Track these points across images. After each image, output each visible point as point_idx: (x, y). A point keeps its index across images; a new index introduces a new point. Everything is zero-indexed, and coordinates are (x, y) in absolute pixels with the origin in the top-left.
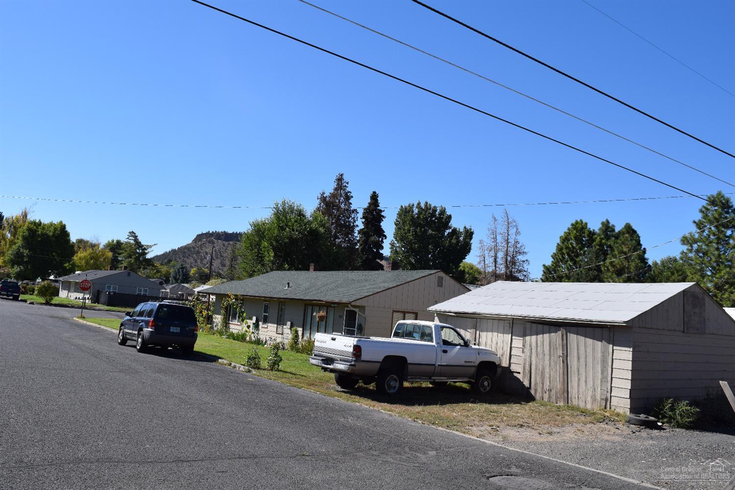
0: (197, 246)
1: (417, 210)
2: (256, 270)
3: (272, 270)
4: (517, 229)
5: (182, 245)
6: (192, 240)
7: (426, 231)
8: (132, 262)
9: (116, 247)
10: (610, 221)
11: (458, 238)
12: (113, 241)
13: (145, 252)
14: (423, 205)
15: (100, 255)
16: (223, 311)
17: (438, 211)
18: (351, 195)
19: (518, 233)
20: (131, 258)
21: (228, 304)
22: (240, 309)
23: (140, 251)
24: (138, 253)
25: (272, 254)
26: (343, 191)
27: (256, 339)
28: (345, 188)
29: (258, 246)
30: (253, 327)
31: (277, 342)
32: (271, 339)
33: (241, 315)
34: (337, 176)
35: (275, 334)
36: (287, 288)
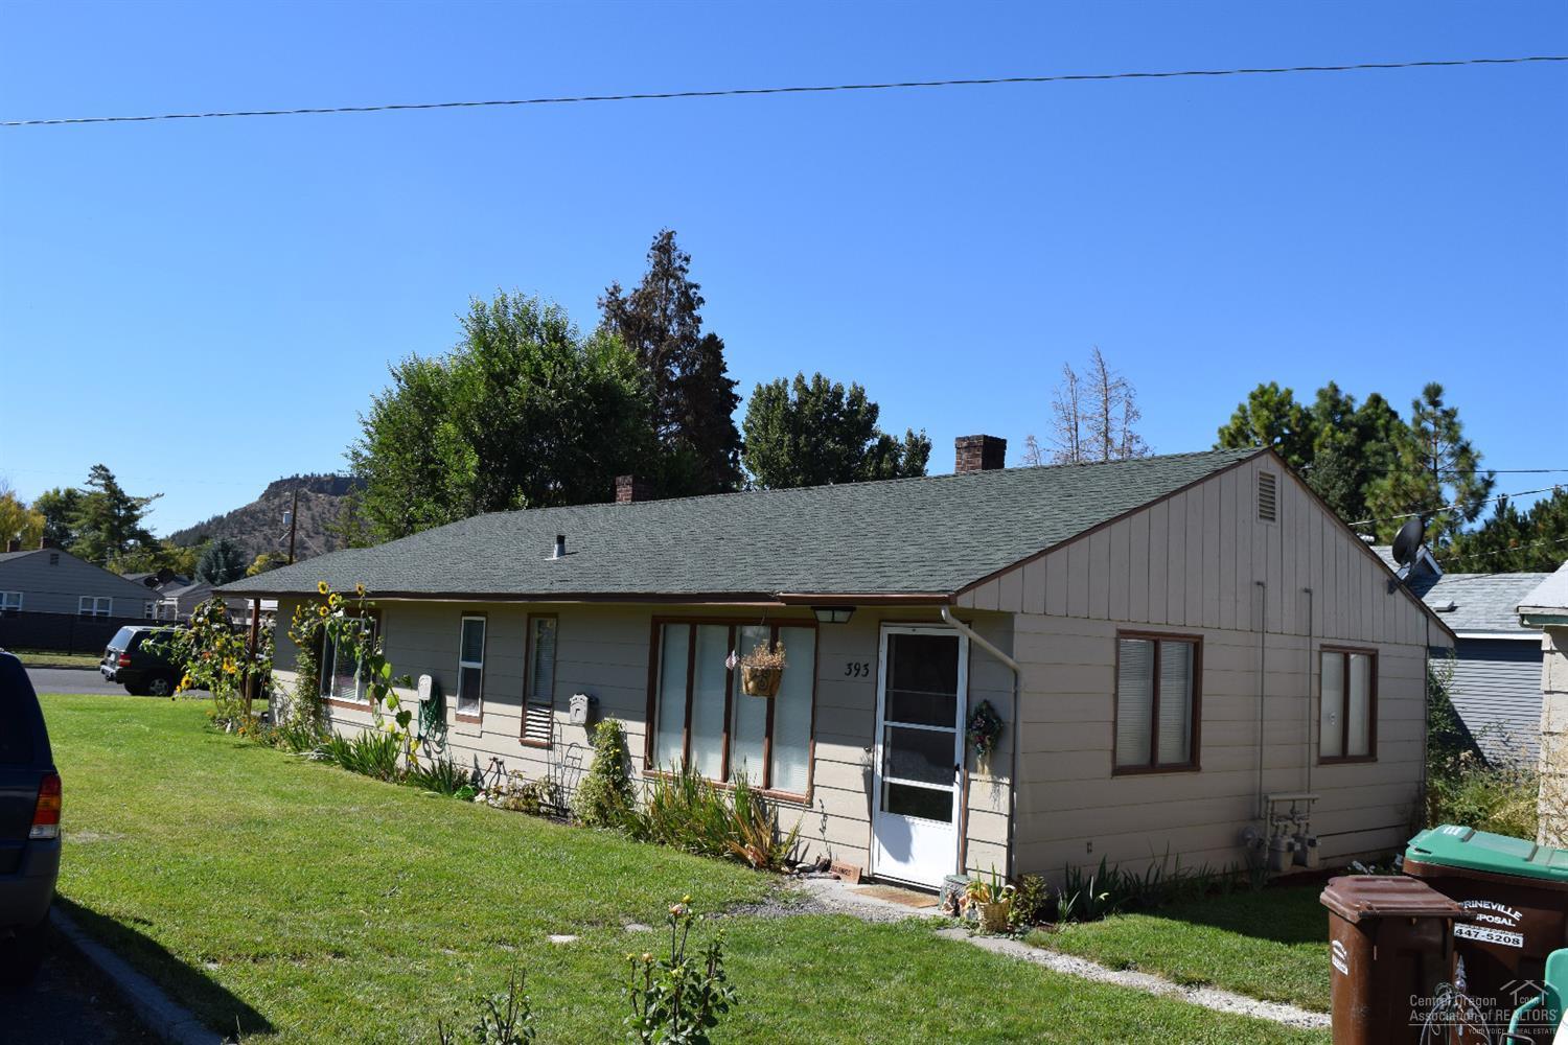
0: (273, 507)
1: (796, 393)
2: (419, 514)
3: (472, 513)
4: (1129, 404)
5: (236, 508)
6: (259, 496)
7: (820, 443)
8: (102, 538)
9: (60, 507)
10: (1340, 388)
11: (894, 459)
12: (57, 492)
13: (133, 515)
14: (810, 384)
15: (13, 522)
16: (303, 659)
17: (847, 395)
18: (699, 295)
19: (1131, 414)
20: (100, 530)
21: (315, 628)
22: (369, 647)
23: (123, 512)
24: (117, 517)
25: (472, 460)
26: (674, 283)
27: (433, 767)
28: (679, 273)
29: (423, 437)
30: (420, 717)
31: (528, 782)
32: (501, 768)
33: (373, 671)
34: (656, 238)
35: (515, 746)
36: (555, 558)
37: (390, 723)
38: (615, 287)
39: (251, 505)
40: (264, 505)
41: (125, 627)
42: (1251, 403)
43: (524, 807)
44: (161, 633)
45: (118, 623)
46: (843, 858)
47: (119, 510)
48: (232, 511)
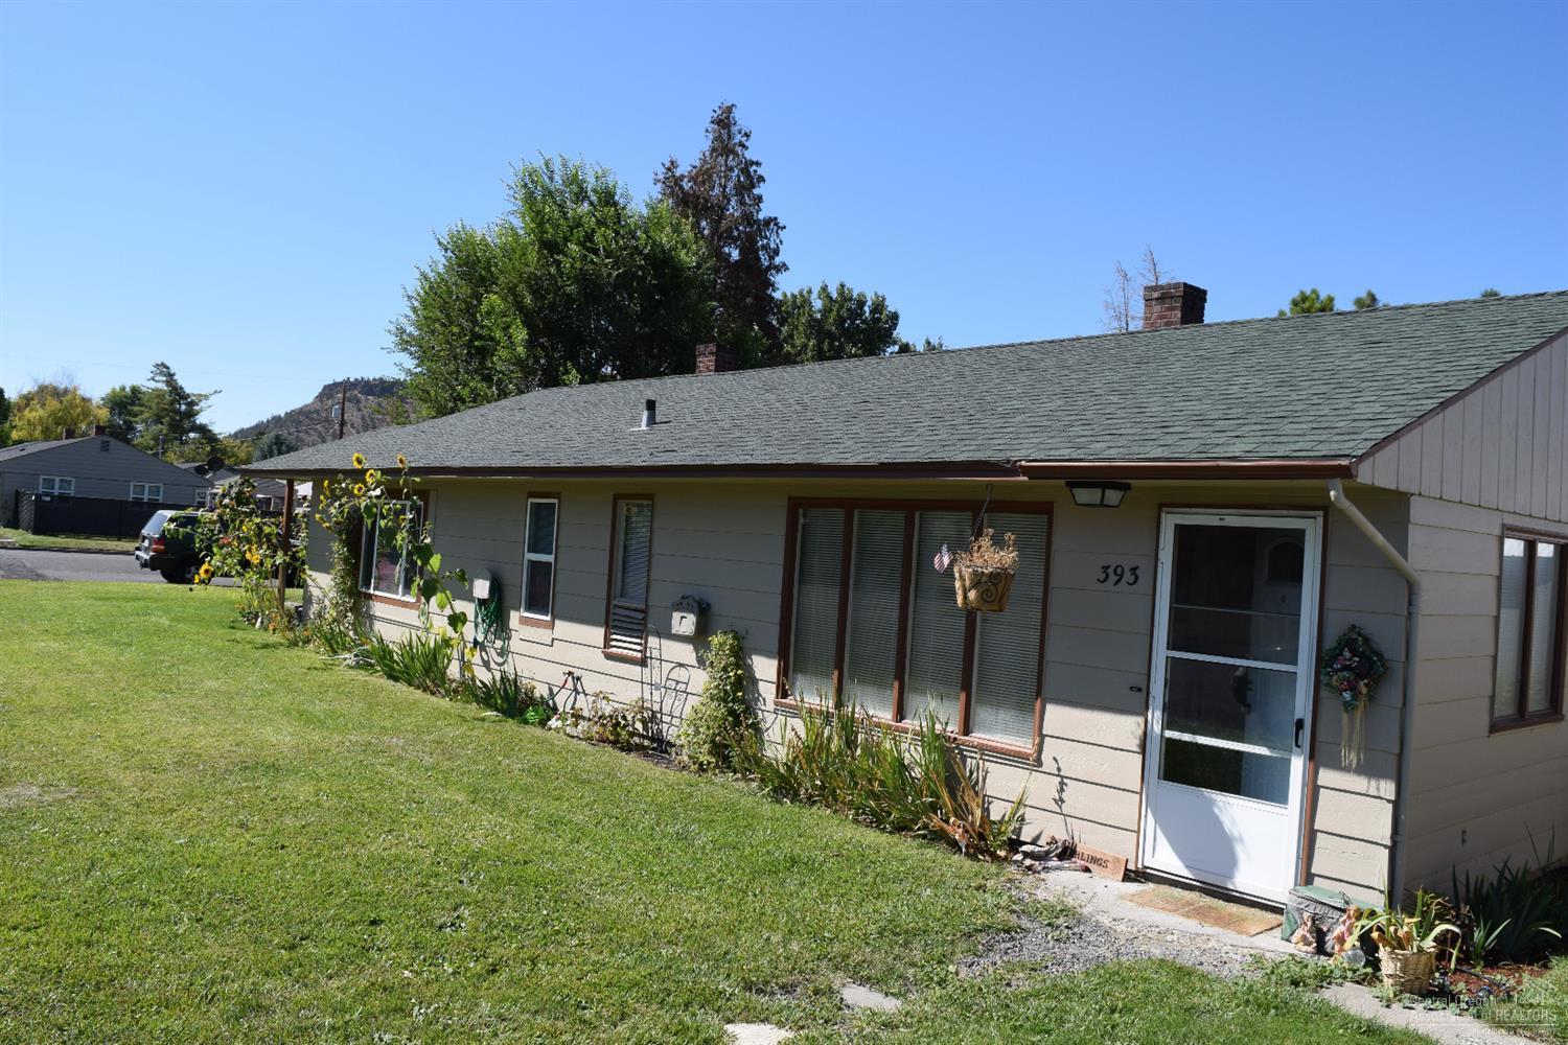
0: (325, 407)
1: (820, 301)
2: (465, 393)
5: (293, 408)
6: (313, 397)
8: (164, 431)
9: (125, 403)
10: (1377, 297)
12: (123, 389)
13: (193, 410)
14: (834, 293)
15: (78, 414)
17: (869, 303)
18: (760, 172)
20: (162, 423)
21: (346, 510)
22: (414, 533)
23: (183, 407)
24: (178, 412)
25: (521, 334)
26: (733, 159)
27: (494, 682)
28: (739, 149)
29: (470, 311)
30: (476, 617)
31: (616, 705)
32: (579, 686)
33: (419, 563)
34: (715, 112)
35: (597, 659)
36: (644, 427)
37: (440, 625)
38: (672, 162)
39: (307, 406)
40: (318, 406)
41: (160, 512)
42: (1291, 310)
43: (611, 738)
44: (184, 517)
45: (155, 506)
46: (1089, 841)
47: (180, 404)
48: (289, 411)
